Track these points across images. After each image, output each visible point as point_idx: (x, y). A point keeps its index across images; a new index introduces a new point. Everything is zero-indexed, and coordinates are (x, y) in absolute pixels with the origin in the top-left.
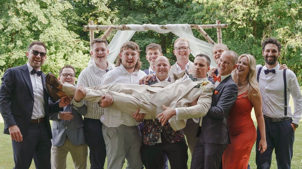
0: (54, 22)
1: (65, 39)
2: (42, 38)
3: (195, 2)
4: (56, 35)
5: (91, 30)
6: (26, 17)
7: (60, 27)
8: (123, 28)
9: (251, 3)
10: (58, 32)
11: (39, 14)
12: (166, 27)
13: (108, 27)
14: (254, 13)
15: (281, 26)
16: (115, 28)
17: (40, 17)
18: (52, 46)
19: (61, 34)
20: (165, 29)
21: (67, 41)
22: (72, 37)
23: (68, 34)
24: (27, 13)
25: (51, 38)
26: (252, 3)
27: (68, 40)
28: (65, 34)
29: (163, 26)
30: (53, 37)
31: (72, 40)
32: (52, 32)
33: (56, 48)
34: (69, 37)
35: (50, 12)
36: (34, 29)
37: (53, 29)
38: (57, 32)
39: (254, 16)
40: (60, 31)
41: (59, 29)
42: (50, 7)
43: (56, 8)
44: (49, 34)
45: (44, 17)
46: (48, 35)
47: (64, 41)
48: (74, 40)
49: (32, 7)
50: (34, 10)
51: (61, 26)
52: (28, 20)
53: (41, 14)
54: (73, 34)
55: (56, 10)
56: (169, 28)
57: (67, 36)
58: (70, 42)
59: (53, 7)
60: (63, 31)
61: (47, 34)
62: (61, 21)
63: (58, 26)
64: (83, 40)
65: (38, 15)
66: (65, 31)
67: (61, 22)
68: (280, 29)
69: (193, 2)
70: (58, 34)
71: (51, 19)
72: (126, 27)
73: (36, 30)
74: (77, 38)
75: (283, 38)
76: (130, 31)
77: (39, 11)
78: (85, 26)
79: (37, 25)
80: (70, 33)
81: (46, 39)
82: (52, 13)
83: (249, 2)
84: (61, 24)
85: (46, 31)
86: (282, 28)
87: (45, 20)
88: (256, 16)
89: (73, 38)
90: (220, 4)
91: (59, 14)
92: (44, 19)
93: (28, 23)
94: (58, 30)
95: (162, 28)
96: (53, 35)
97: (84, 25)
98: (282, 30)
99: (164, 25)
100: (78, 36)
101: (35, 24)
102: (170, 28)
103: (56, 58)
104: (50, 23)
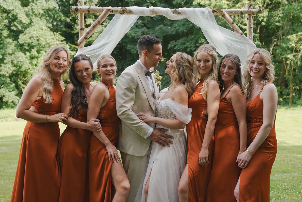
0: (37, 22)
1: (49, 42)
2: (22, 39)
3: (196, 4)
4: (38, 36)
5: (80, 12)
6: (5, 15)
7: (44, 28)
8: (123, 11)
9: (259, 6)
10: (41, 33)
11: (20, 11)
12: (180, 12)
13: (103, 9)
14: (263, 17)
15: (293, 32)
16: (112, 11)
17: (20, 15)
18: (34, 49)
19: (44, 35)
20: (179, 13)
21: (50, 43)
22: (57, 39)
23: (52, 36)
24: (6, 10)
25: (32, 38)
26: (261, 6)
27: (52, 42)
28: (48, 36)
29: (175, 10)
30: (35, 38)
31: (56, 43)
32: (34, 32)
33: (38, 52)
34: (53, 39)
35: (32, 9)
36: (13, 28)
37: (35, 29)
38: (39, 33)
39: (262, 20)
40: (43, 33)
41: (42, 29)
42: (32, 3)
43: (39, 5)
44: (30, 34)
45: (25, 15)
46: (28, 36)
47: (47, 44)
48: (58, 42)
49: (11, 4)
50: (14, 7)
51: (44, 26)
52: (6, 18)
53: (21, 12)
54: (57, 36)
55: (39, 7)
56: (183, 12)
57: (50, 38)
58: (53, 45)
59: (36, 4)
60: (46, 32)
61: (28, 34)
62: (44, 21)
63: (41, 26)
64: (69, 44)
65: (18, 13)
66: (49, 32)
67: (45, 23)
68: (292, 35)
69: (194, 3)
70: (40, 35)
71: (33, 19)
72: (126, 9)
73: (15, 29)
74: (62, 41)
75: (296, 45)
76: (131, 15)
77: (20, 8)
78: (73, 7)
79: (17, 24)
80: (54, 34)
81: (26, 40)
82: (34, 10)
83: (258, 4)
84: (44, 25)
85: (27, 31)
86: (295, 35)
87: (26, 19)
88: (265, 19)
89: (58, 41)
90: (224, 6)
91: (42, 12)
92: (24, 18)
93: (6, 21)
94: (41, 31)
95: (174, 13)
96: (34, 36)
97: (71, 6)
98: (295, 36)
99: (177, 9)
100: (63, 38)
101: (15, 23)
102: (185, 13)
103: (38, 62)
104: (31, 22)
